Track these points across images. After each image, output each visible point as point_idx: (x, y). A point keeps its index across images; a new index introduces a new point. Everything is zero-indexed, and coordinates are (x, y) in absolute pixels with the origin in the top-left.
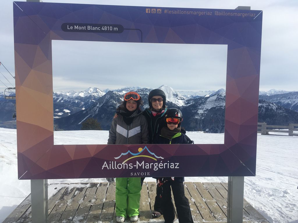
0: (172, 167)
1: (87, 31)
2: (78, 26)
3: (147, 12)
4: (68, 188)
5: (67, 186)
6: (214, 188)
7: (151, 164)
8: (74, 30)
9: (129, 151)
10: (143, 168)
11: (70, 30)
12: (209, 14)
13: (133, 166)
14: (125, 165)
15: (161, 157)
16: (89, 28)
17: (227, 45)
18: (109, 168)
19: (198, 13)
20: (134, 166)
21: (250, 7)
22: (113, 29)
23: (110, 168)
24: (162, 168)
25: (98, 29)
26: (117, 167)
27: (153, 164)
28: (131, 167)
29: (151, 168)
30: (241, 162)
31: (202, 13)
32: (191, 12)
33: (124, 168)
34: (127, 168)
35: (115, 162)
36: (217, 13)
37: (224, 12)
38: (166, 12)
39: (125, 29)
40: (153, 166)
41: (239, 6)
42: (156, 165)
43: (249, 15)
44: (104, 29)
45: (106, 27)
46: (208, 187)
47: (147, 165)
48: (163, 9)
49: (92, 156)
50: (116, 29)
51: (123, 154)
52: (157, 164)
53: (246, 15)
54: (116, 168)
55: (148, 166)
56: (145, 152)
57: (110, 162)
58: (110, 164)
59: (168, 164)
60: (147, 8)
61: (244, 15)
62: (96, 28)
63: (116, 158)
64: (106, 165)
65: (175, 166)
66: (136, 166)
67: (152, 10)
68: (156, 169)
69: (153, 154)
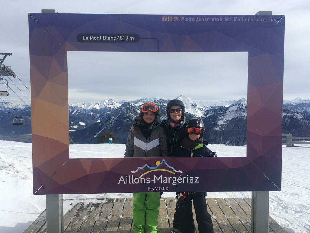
0: (192, 181)
1: (102, 41)
2: (93, 36)
3: (163, 20)
4: (83, 204)
5: (83, 201)
6: (236, 204)
7: (169, 178)
8: (89, 41)
9: (146, 165)
10: (161, 182)
11: (86, 41)
12: (228, 20)
13: (151, 181)
14: (143, 180)
15: (179, 171)
16: (104, 38)
17: (248, 52)
18: (126, 182)
19: (216, 19)
20: (152, 180)
21: (271, 12)
22: (129, 38)
23: (127, 183)
24: (181, 182)
25: (114, 39)
26: (133, 182)
27: (171, 178)
28: (149, 182)
29: (169, 182)
30: (266, 176)
31: (221, 19)
32: (208, 19)
33: (141, 183)
34: (144, 183)
35: (132, 176)
36: (236, 19)
37: (243, 18)
38: (183, 19)
39: (141, 38)
40: (171, 180)
41: (259, 12)
42: (174, 179)
43: (270, 20)
45: (121, 37)
46: (230, 203)
47: (166, 179)
48: (180, 16)
49: (108, 170)
50: (132, 38)
51: (140, 168)
53: (267, 20)
55: (166, 180)
56: (163, 166)
57: (127, 176)
58: (127, 178)
59: (188, 178)
60: (164, 16)
61: (265, 20)
62: (111, 38)
63: (133, 172)
64: (123, 180)
65: (194, 181)
66: (153, 180)
67: (169, 17)
68: (175, 183)
69: (171, 167)
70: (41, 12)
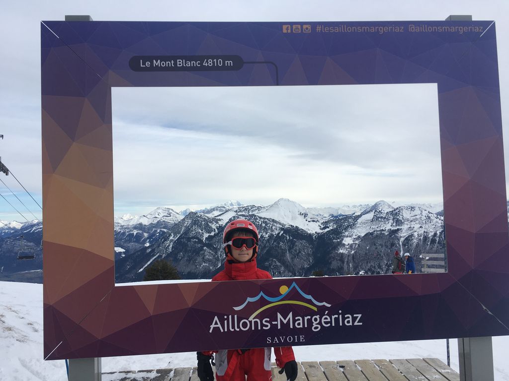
0: (348, 322)
1: (175, 68)
2: (159, 60)
3: (285, 31)
7: (306, 318)
8: (152, 69)
9: (262, 293)
10: (291, 327)
11: (146, 69)
13: (271, 325)
14: (256, 323)
15: (324, 303)
16: (180, 63)
17: (437, 84)
18: (223, 328)
19: (378, 29)
20: (273, 323)
21: (470, 16)
22: (224, 63)
23: (226, 330)
24: (329, 325)
25: (197, 64)
26: (238, 327)
27: (309, 317)
28: (267, 326)
29: (306, 326)
30: (484, 308)
31: (386, 29)
32: (364, 29)
33: (253, 329)
34: (259, 328)
35: (236, 316)
36: (413, 29)
37: (424, 27)
38: (320, 30)
39: (245, 63)
40: (310, 322)
41: (450, 16)
43: (471, 29)
44: (208, 64)
45: (210, 61)
47: (299, 320)
48: (314, 25)
49: (190, 306)
50: (229, 63)
51: (249, 300)
52: (318, 317)
53: (465, 29)
54: (238, 330)
55: (301, 323)
56: (293, 295)
57: (226, 317)
58: (226, 322)
59: (341, 316)
60: (285, 24)
61: (462, 30)
62: (192, 62)
63: (237, 309)
64: (218, 324)
65: (354, 322)
66: (276, 323)
67: (294, 27)
68: (317, 328)
69: (309, 297)
70: (64, 19)
